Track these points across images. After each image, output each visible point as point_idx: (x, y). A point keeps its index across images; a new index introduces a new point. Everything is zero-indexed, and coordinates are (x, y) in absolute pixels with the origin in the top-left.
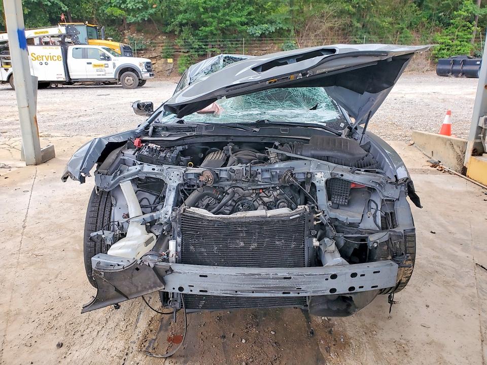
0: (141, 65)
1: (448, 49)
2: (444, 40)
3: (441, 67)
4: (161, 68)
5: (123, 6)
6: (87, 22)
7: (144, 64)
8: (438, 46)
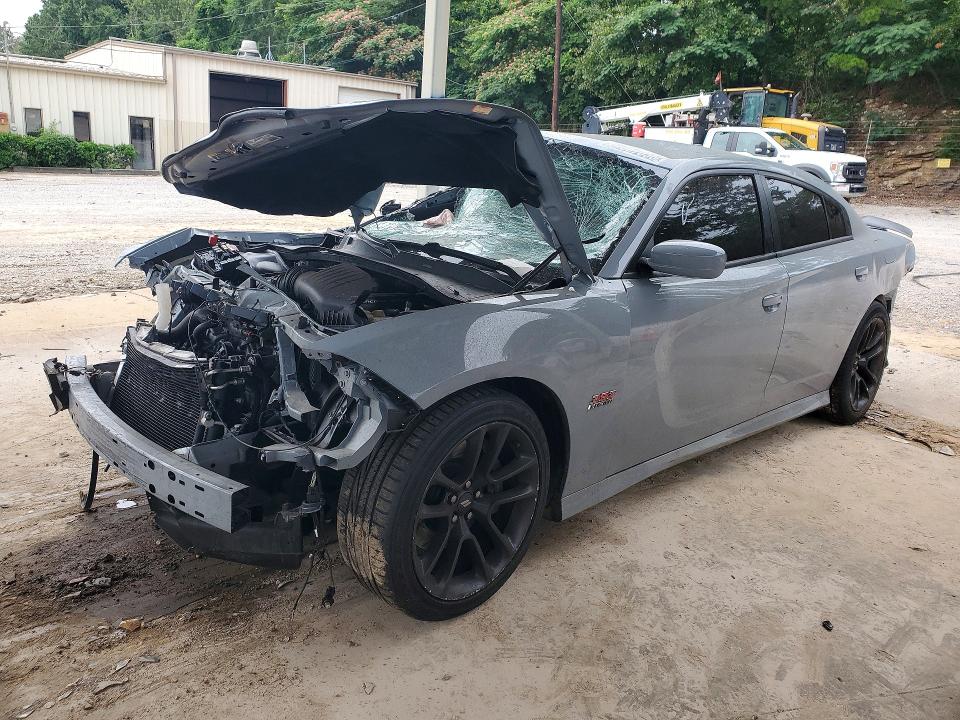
0: (833, 167)
4: (928, 179)
5: (865, 50)
6: (769, 85)
7: (841, 168)
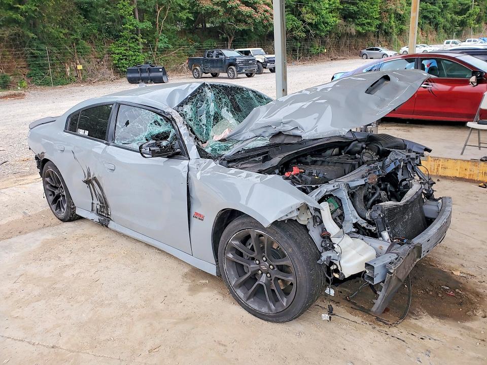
1: (126, 59)
2: (120, 51)
3: (130, 75)
8: (117, 57)
